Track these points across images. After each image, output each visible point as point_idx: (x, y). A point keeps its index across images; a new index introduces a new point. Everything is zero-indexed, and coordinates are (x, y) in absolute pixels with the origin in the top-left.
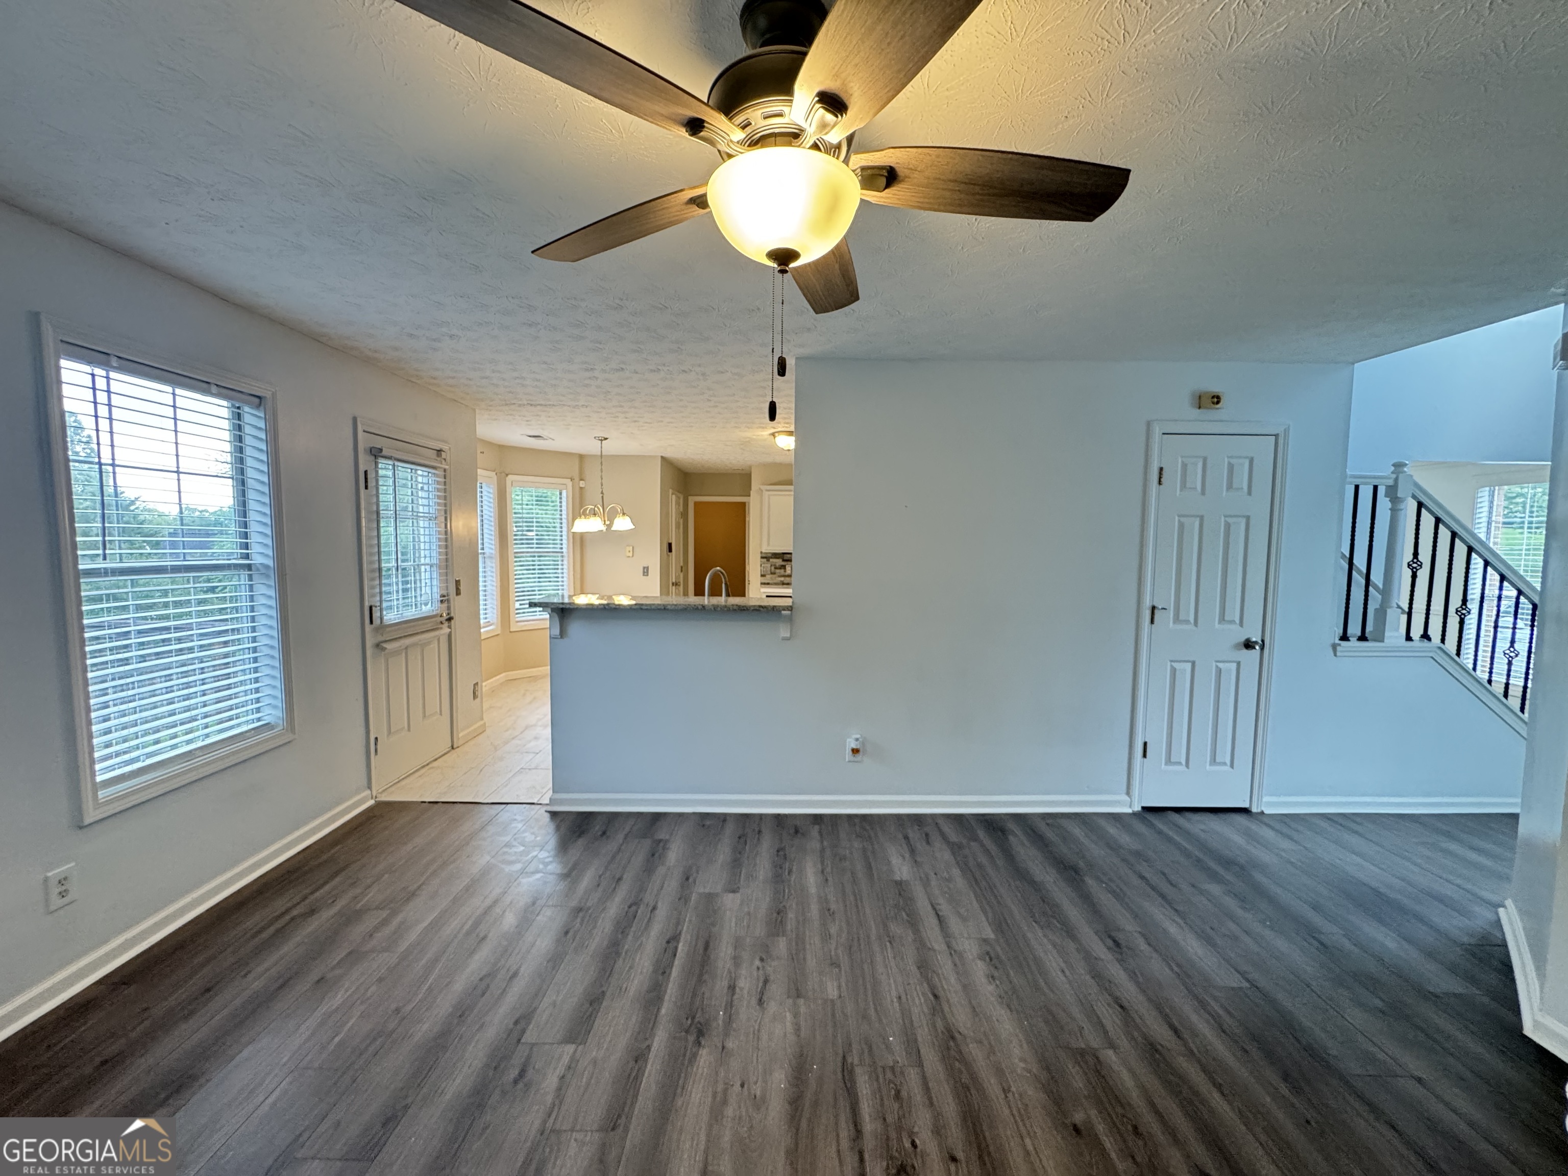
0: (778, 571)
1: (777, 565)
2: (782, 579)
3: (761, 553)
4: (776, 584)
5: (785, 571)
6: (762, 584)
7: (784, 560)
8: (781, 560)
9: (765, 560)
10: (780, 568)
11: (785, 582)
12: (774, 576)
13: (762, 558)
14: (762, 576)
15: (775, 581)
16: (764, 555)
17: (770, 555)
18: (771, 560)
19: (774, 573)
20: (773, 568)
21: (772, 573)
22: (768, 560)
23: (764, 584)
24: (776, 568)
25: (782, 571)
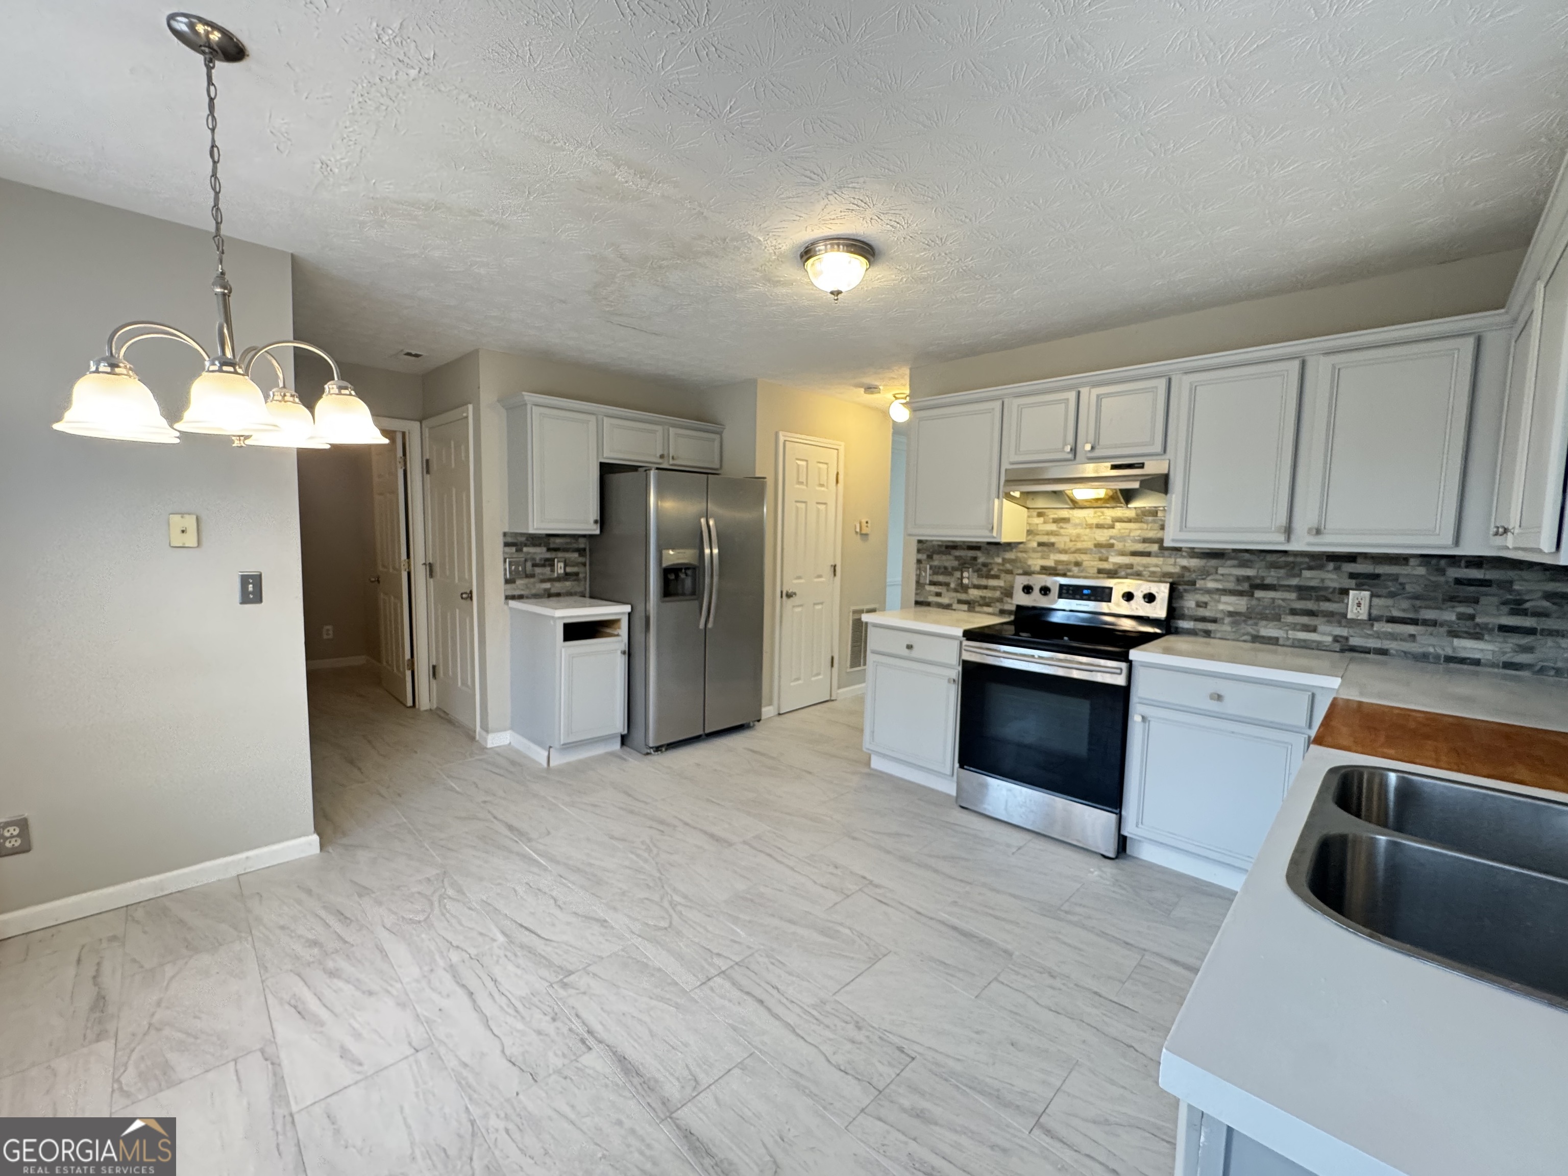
0: (538, 570)
1: (538, 558)
2: (547, 585)
3: (505, 534)
4: (536, 596)
5: (553, 571)
6: (508, 598)
7: (549, 550)
8: (544, 549)
9: (514, 549)
10: (544, 566)
11: (553, 591)
12: (532, 580)
13: (507, 544)
14: (507, 582)
15: (534, 591)
16: (510, 540)
17: (523, 539)
18: (525, 549)
19: (532, 576)
20: (529, 564)
21: (527, 576)
22: (519, 550)
23: (513, 597)
24: (534, 565)
25: (547, 570)
